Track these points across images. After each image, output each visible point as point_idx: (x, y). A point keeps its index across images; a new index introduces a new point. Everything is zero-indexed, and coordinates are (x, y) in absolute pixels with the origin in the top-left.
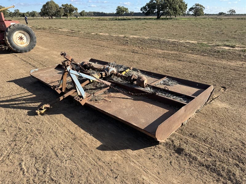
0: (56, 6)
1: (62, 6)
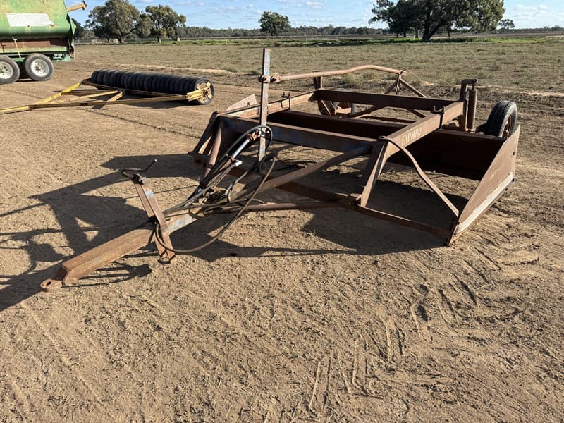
0: (133, 11)
1: (147, 10)
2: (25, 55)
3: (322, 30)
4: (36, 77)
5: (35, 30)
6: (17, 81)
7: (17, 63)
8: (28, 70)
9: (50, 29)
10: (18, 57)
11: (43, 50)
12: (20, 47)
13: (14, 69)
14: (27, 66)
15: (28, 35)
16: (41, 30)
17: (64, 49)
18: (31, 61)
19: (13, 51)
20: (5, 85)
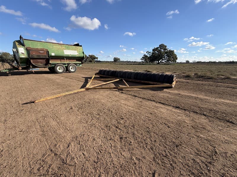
1: (89, 56)
2: (68, 64)
3: (126, 62)
4: (71, 71)
5: (73, 56)
6: (65, 73)
7: (65, 66)
8: (68, 69)
9: (77, 56)
10: (66, 64)
11: (74, 63)
12: (67, 61)
13: (64, 68)
14: (68, 68)
15: (70, 57)
16: (74, 56)
17: (80, 62)
18: (70, 66)
19: (64, 62)
20: (61, 74)
